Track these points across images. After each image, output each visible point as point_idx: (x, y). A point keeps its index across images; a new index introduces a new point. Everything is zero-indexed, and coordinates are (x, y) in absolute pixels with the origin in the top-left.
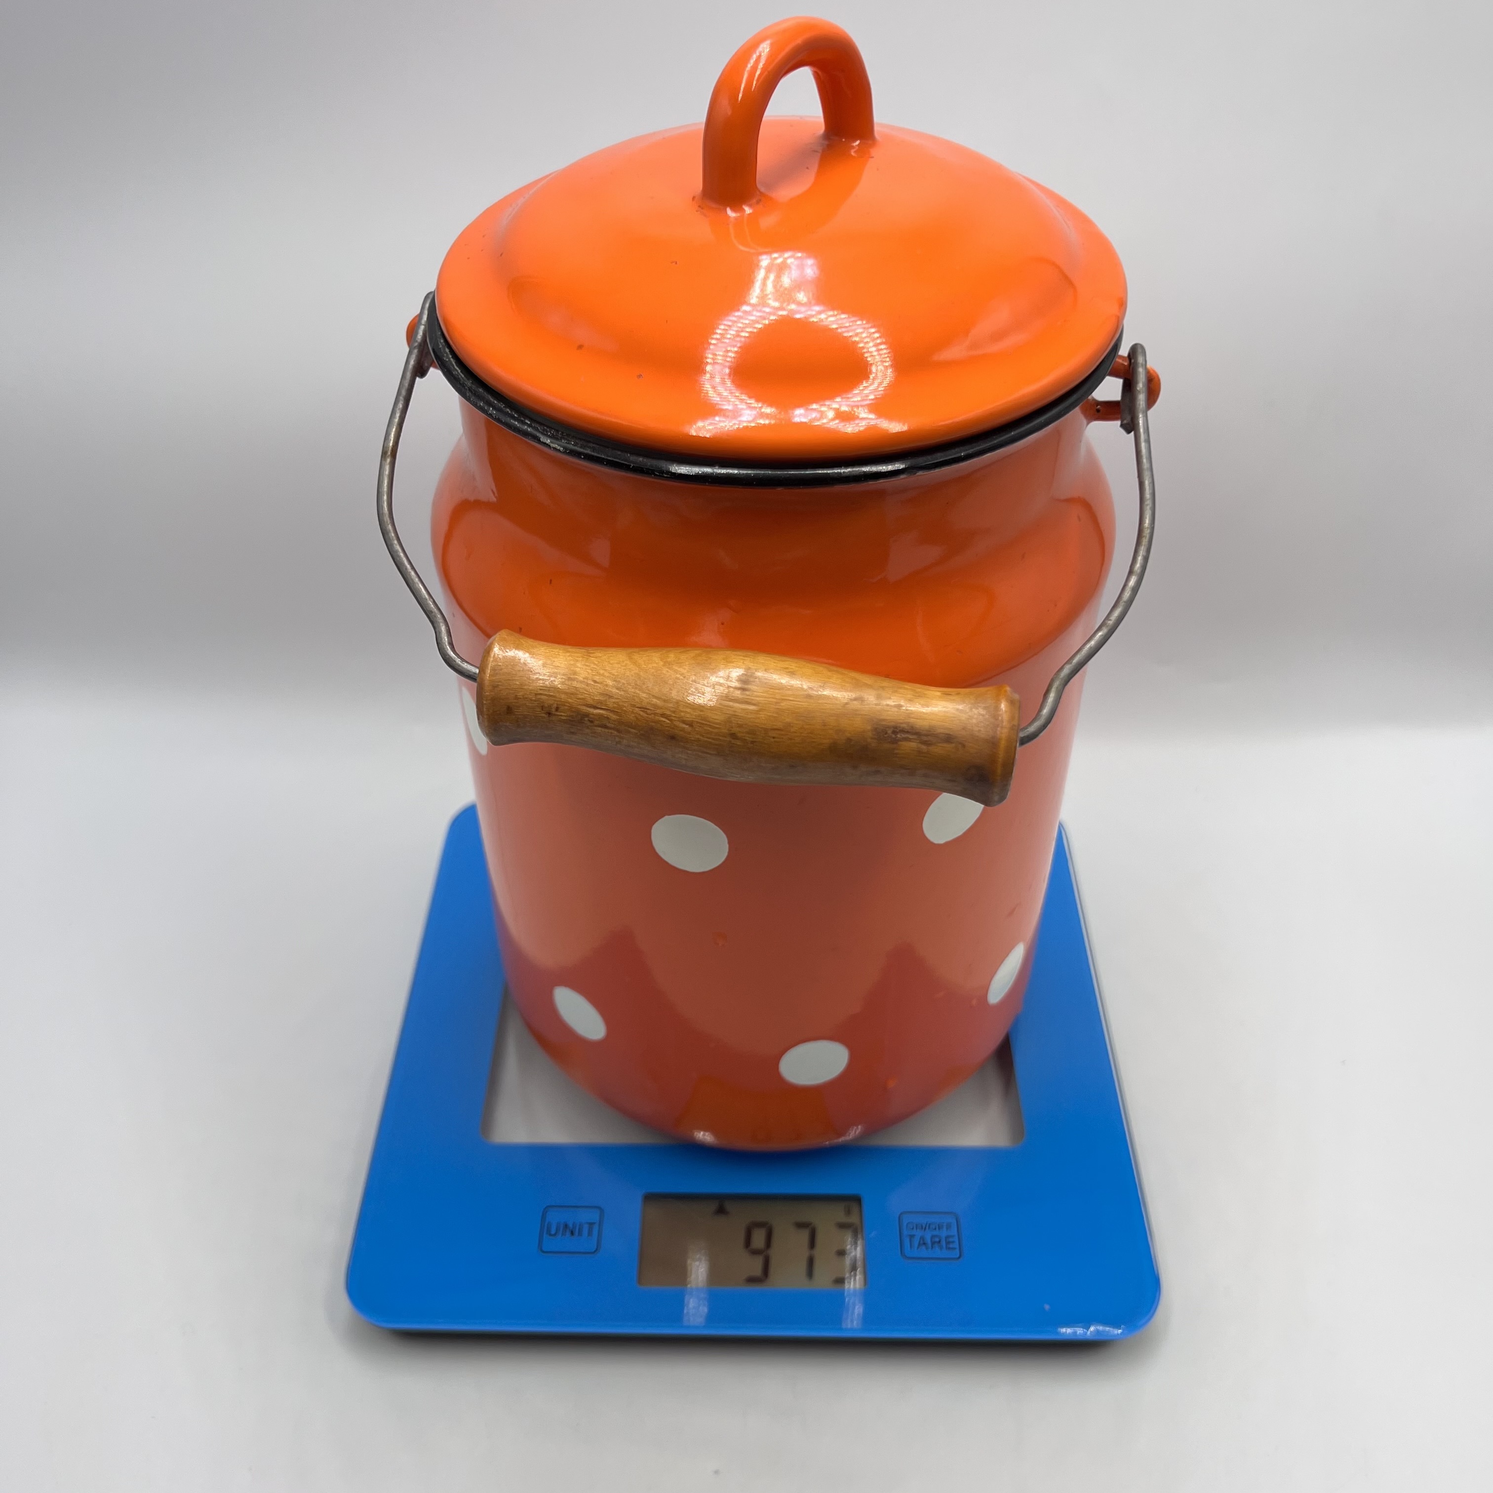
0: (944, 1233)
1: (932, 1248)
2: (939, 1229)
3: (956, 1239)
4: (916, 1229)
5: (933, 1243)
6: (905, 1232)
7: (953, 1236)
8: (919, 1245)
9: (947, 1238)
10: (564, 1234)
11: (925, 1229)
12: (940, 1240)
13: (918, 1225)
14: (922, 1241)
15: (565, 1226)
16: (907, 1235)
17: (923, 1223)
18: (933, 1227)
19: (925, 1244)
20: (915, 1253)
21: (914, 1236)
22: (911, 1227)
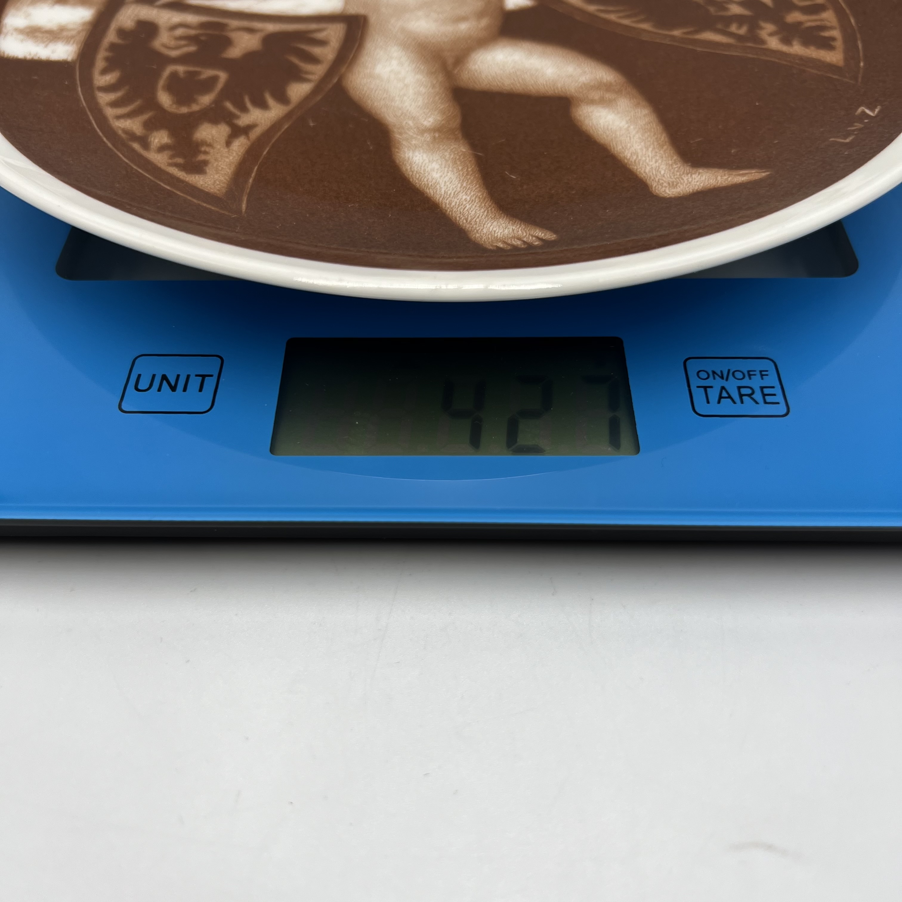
0: (756, 382)
1: (742, 402)
2: (750, 379)
3: (778, 390)
4: (714, 378)
5: (741, 396)
6: (695, 382)
7: (773, 387)
8: (721, 397)
9: (762, 388)
10: (159, 390)
11: (727, 380)
12: (753, 393)
13: (714, 373)
14: (724, 394)
15: (164, 378)
16: (698, 387)
17: (722, 372)
18: (739, 375)
19: (730, 397)
20: (714, 408)
21: (711, 387)
22: (703, 375)
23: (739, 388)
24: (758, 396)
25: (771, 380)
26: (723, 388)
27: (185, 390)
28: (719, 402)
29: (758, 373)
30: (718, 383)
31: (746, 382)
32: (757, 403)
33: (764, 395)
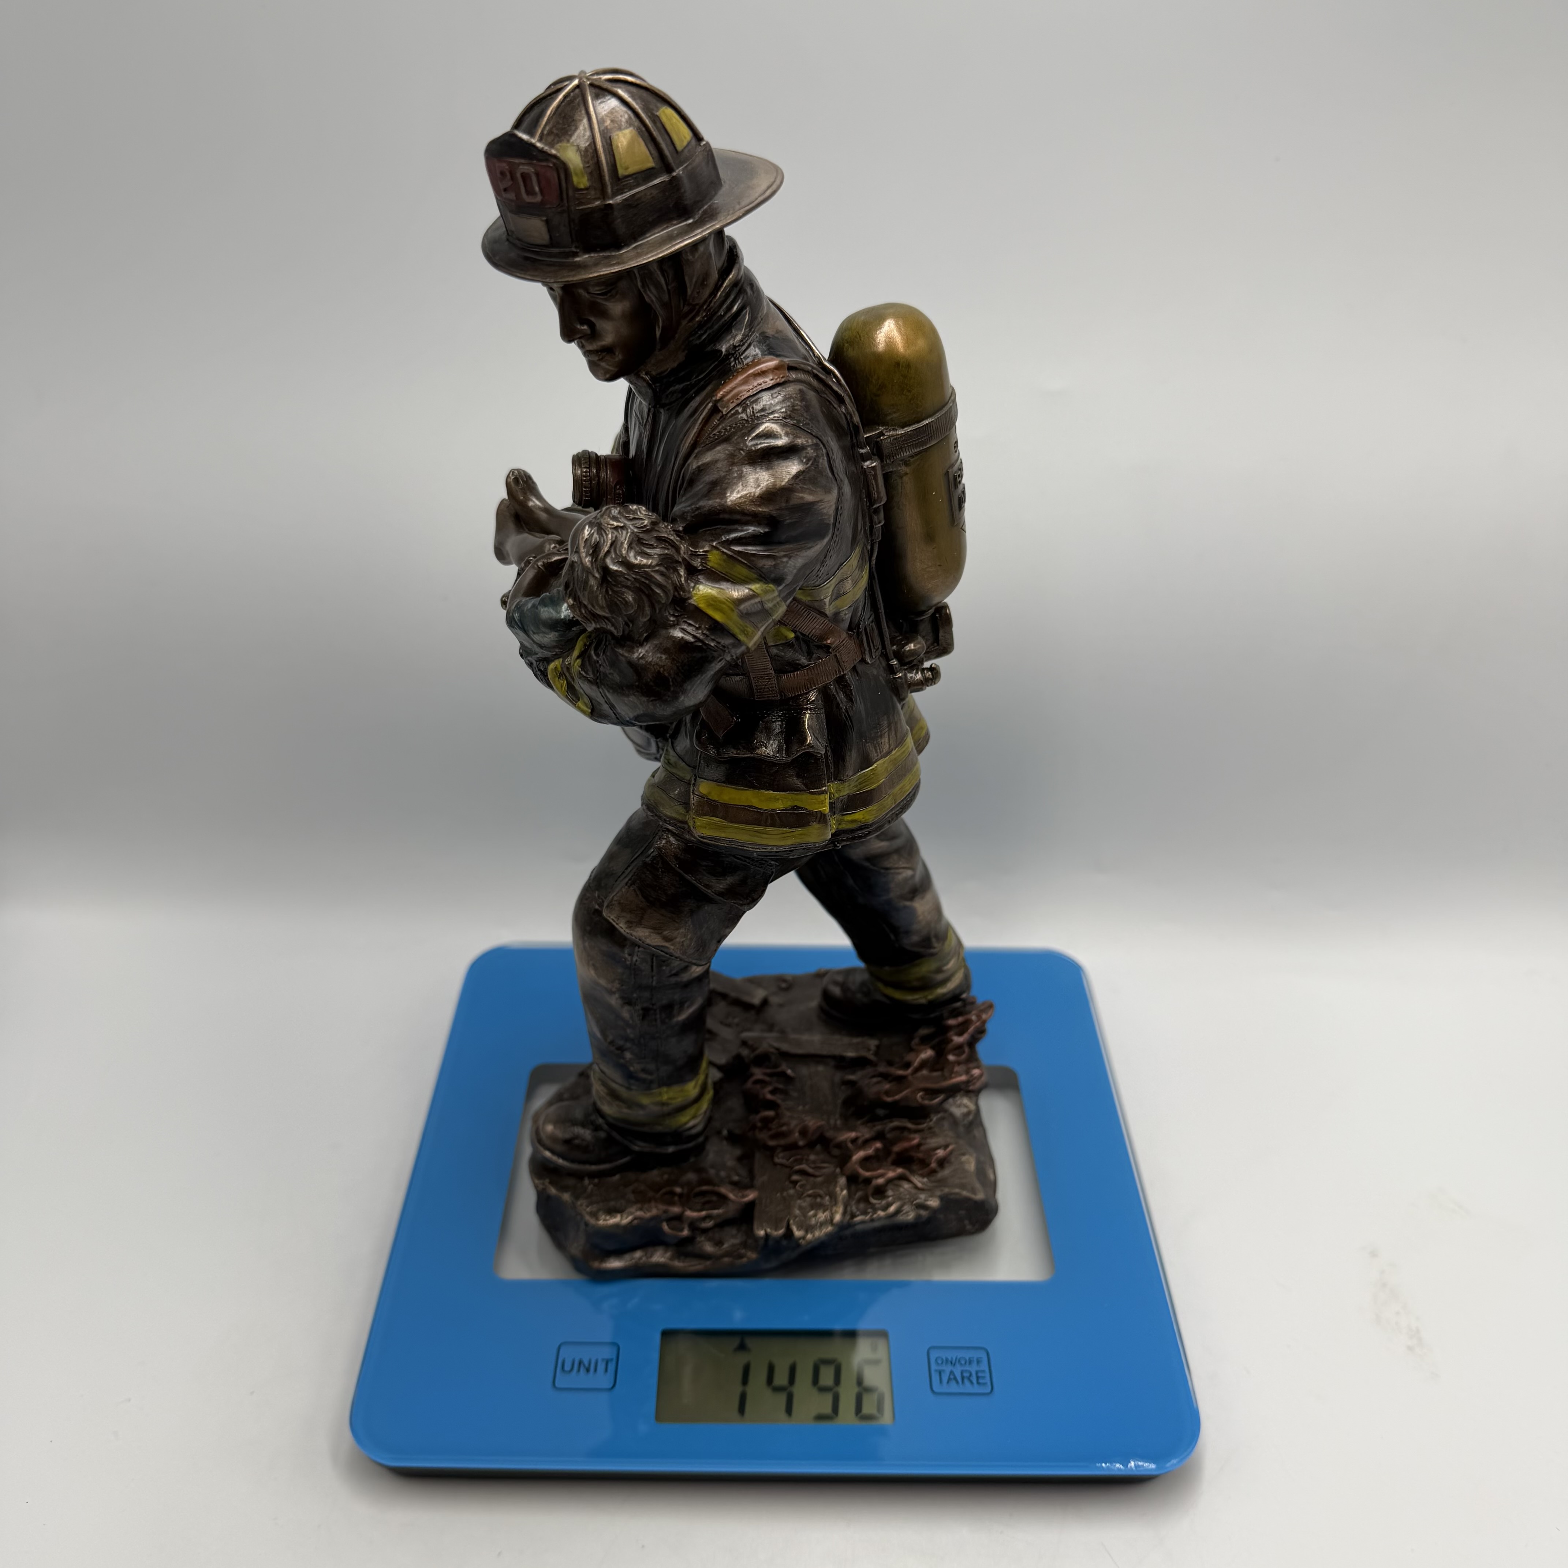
0: (974, 1368)
1: (963, 1383)
2: (969, 1364)
3: (987, 1374)
4: (946, 1364)
5: (963, 1378)
6: (934, 1368)
7: (983, 1371)
8: (949, 1380)
9: (977, 1373)
10: (579, 1370)
11: (954, 1365)
12: (971, 1375)
13: (947, 1360)
14: (952, 1377)
15: (580, 1363)
16: (936, 1371)
17: (952, 1358)
18: (963, 1362)
19: (955, 1379)
20: (945, 1389)
21: (944, 1371)
22: (940, 1362)
23: (962, 1372)
24: (974, 1380)
25: (984, 1366)
26: (952, 1372)
27: (596, 1370)
28: (948, 1382)
29: (975, 1359)
30: (948, 1369)
31: (967, 1368)
32: (972, 1382)
33: (978, 1378)
